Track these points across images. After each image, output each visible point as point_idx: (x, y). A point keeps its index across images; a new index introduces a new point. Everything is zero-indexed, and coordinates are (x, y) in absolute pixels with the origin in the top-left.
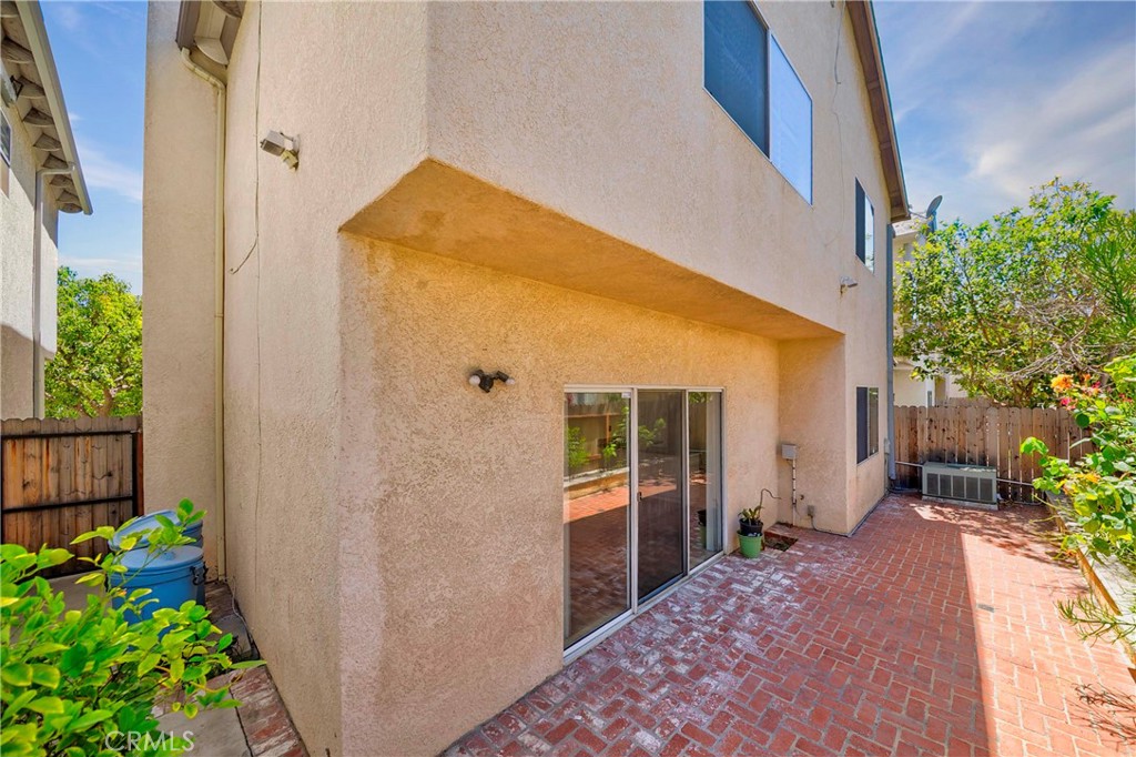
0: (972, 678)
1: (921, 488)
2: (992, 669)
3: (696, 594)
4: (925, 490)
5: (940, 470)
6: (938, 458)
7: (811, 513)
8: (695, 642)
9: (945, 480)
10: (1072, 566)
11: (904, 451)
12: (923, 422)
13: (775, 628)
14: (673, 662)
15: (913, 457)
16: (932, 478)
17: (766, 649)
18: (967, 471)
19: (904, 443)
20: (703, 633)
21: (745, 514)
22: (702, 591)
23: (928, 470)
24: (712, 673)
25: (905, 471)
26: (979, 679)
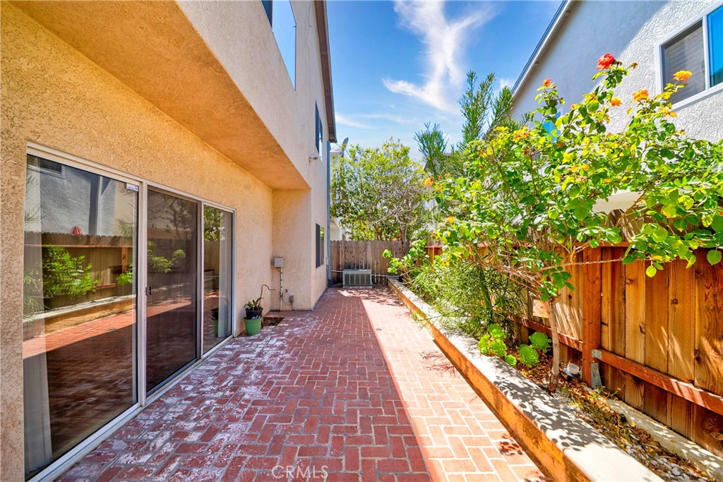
0: (383, 364)
1: (342, 282)
2: (390, 357)
3: (209, 371)
4: (344, 284)
5: (350, 272)
6: (348, 267)
7: (291, 300)
8: (208, 408)
9: (352, 276)
10: (402, 305)
11: (335, 265)
12: (342, 249)
13: (273, 375)
14: (185, 434)
15: (338, 267)
16: (347, 276)
17: (268, 392)
18: (361, 271)
19: (335, 261)
20: (215, 399)
21: (249, 305)
22: (214, 367)
23: (345, 272)
24: (225, 428)
25: (335, 275)
26: (386, 364)
